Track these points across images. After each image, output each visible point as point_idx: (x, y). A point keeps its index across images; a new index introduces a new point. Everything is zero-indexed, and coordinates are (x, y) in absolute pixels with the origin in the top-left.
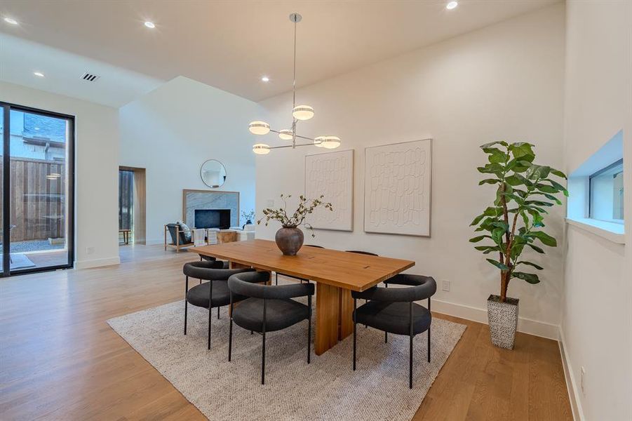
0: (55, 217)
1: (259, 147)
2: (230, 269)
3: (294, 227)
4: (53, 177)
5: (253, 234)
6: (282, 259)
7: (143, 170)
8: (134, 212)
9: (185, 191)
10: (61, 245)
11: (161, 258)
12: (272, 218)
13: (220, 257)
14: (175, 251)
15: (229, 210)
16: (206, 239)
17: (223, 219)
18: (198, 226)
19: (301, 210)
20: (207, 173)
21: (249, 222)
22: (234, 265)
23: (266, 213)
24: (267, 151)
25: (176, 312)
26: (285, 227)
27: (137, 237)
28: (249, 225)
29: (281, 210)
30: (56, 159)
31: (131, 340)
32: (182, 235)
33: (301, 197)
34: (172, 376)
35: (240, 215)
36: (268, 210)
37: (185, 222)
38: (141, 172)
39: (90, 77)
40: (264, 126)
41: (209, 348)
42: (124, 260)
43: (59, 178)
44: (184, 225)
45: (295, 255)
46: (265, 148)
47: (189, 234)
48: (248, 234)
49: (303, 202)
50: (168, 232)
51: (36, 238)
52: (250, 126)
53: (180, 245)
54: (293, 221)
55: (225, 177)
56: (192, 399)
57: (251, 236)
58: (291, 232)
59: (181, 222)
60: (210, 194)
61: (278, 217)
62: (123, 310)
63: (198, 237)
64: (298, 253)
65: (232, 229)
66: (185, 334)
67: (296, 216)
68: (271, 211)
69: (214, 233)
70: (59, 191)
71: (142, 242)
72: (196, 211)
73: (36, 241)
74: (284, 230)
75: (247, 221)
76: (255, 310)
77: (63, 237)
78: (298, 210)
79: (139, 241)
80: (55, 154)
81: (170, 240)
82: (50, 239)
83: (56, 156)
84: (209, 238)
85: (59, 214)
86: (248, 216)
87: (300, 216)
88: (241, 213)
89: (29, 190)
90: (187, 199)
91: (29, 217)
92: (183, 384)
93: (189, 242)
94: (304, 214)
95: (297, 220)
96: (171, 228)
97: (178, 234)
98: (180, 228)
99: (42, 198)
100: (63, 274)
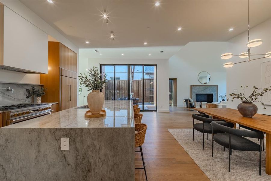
0: (152, 95)
1: (227, 64)
2: (213, 119)
3: (251, 103)
4: (151, 83)
5: (226, 106)
6: (242, 118)
7: (176, 79)
8: (173, 94)
9: (192, 86)
10: (153, 104)
11: (183, 112)
12: (235, 97)
13: (208, 113)
14: (188, 110)
15: (212, 94)
16: (201, 106)
17: (209, 98)
18: (197, 101)
19: (255, 94)
20: (201, 78)
21: (223, 100)
22: (215, 117)
23: (231, 95)
24: (233, 65)
25: (190, 132)
26: (244, 102)
27: (174, 103)
28: (223, 101)
29: (241, 94)
30: (152, 78)
31: (175, 137)
32: (191, 104)
33: (254, 87)
34: (189, 153)
35: (218, 96)
36: (232, 94)
37: (191, 99)
38: (175, 80)
39: (162, 52)
40: (229, 55)
41: (203, 149)
42: (170, 111)
43: (153, 84)
44: (191, 100)
45: (251, 117)
46: (230, 64)
47: (193, 104)
48: (222, 106)
49: (256, 90)
50: (185, 102)
51: (148, 102)
52: (221, 57)
53: (190, 108)
54: (249, 99)
55: (210, 79)
56: (197, 163)
57: (224, 107)
58: (248, 105)
59: (190, 99)
60: (203, 87)
61: (239, 97)
62: (172, 127)
63: (197, 105)
64: (253, 117)
65: (214, 103)
66: (193, 141)
67: (251, 97)
68: (235, 94)
69: (204, 104)
70: (153, 88)
71: (176, 105)
72: (196, 94)
73: (148, 103)
74: (243, 104)
75: (222, 99)
76: (225, 138)
77: (154, 102)
78: (252, 94)
79: (175, 105)
80: (152, 76)
81: (186, 105)
82: (151, 102)
83: (152, 77)
84: (202, 106)
85: (153, 95)
86: (223, 97)
87: (254, 97)
88: (219, 96)
89: (146, 88)
90: (192, 90)
91: (146, 95)
92: (193, 157)
93: (193, 107)
94: (257, 96)
95: (252, 99)
96: (186, 101)
97: (189, 103)
98: (190, 101)
99: (149, 90)
100: (155, 113)
